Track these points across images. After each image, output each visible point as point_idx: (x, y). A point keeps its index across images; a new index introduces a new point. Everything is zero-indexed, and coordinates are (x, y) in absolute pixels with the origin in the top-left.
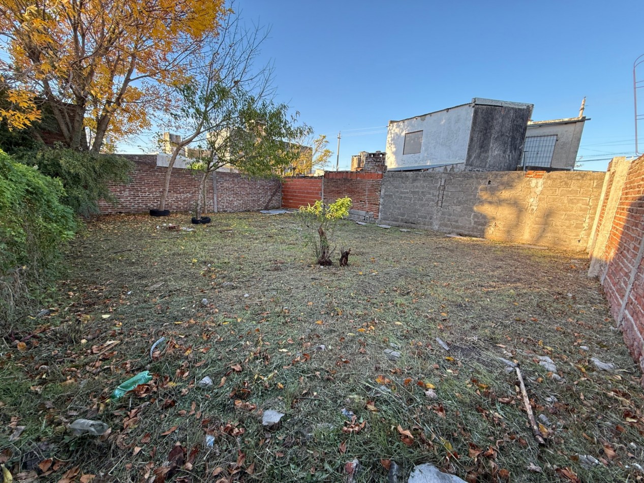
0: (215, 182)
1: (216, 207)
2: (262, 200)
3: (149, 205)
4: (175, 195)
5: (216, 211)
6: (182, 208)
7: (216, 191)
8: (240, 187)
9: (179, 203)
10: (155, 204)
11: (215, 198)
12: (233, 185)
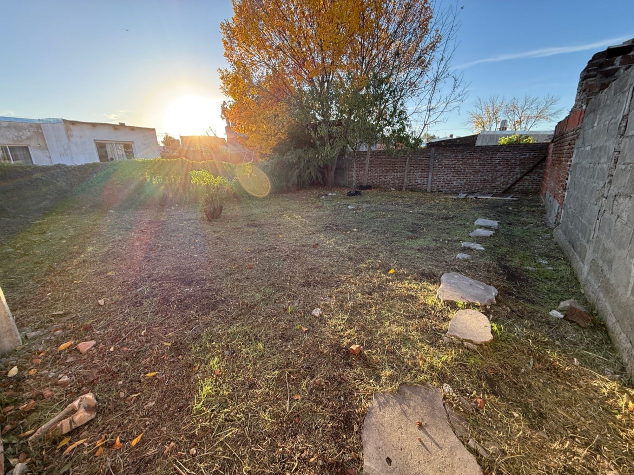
0: (432, 160)
1: (429, 186)
2: (502, 179)
3: (374, 181)
4: (393, 174)
5: (429, 190)
6: (397, 185)
7: (431, 169)
8: (464, 163)
9: (396, 180)
10: (378, 181)
11: (430, 177)
12: (454, 162)
